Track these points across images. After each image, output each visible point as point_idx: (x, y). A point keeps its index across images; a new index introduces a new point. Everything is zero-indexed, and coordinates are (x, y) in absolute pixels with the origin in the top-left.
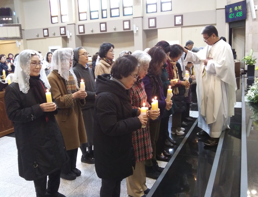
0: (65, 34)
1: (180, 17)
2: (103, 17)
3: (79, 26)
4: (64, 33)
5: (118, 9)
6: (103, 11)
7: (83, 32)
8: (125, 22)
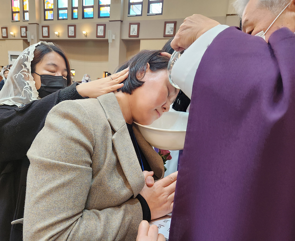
0: (26, 37)
1: (172, 25)
2: (72, 18)
3: (43, 27)
4: (25, 35)
5: (93, 8)
6: (74, 10)
7: (47, 35)
8: (98, 27)
